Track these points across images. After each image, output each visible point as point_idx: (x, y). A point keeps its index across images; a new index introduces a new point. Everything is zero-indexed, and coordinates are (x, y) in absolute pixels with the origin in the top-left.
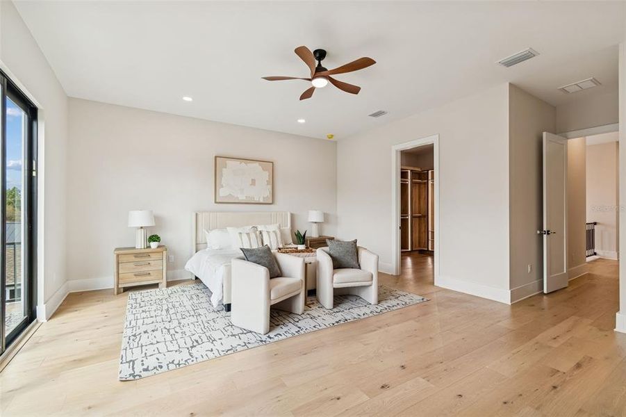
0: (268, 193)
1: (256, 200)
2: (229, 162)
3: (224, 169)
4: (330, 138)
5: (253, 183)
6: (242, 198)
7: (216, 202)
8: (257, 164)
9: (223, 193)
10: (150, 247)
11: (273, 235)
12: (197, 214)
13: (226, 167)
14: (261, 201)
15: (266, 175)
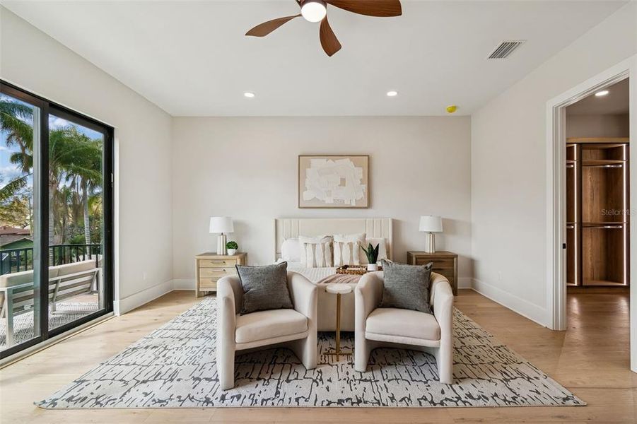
0: (361, 195)
1: (347, 203)
2: (314, 161)
3: (308, 170)
4: (451, 112)
5: (343, 182)
6: (329, 201)
7: (299, 207)
8: (347, 160)
9: (307, 196)
10: (227, 254)
11: (346, 248)
12: (276, 221)
13: (310, 167)
14: (354, 204)
15: (360, 173)
